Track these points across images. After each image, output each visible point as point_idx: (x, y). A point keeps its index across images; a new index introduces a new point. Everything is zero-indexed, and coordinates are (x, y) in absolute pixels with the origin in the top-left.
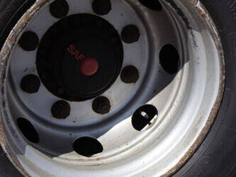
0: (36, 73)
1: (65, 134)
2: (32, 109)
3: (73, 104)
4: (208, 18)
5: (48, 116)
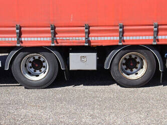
0: (31, 66)
1: (35, 74)
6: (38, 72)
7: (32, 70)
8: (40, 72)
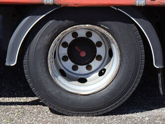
0: (67, 55)
1: (76, 76)
2: (66, 67)
3: (79, 66)
4: (113, 40)
5: (71, 70)
6: (82, 69)
7: (69, 64)
8: (87, 72)
